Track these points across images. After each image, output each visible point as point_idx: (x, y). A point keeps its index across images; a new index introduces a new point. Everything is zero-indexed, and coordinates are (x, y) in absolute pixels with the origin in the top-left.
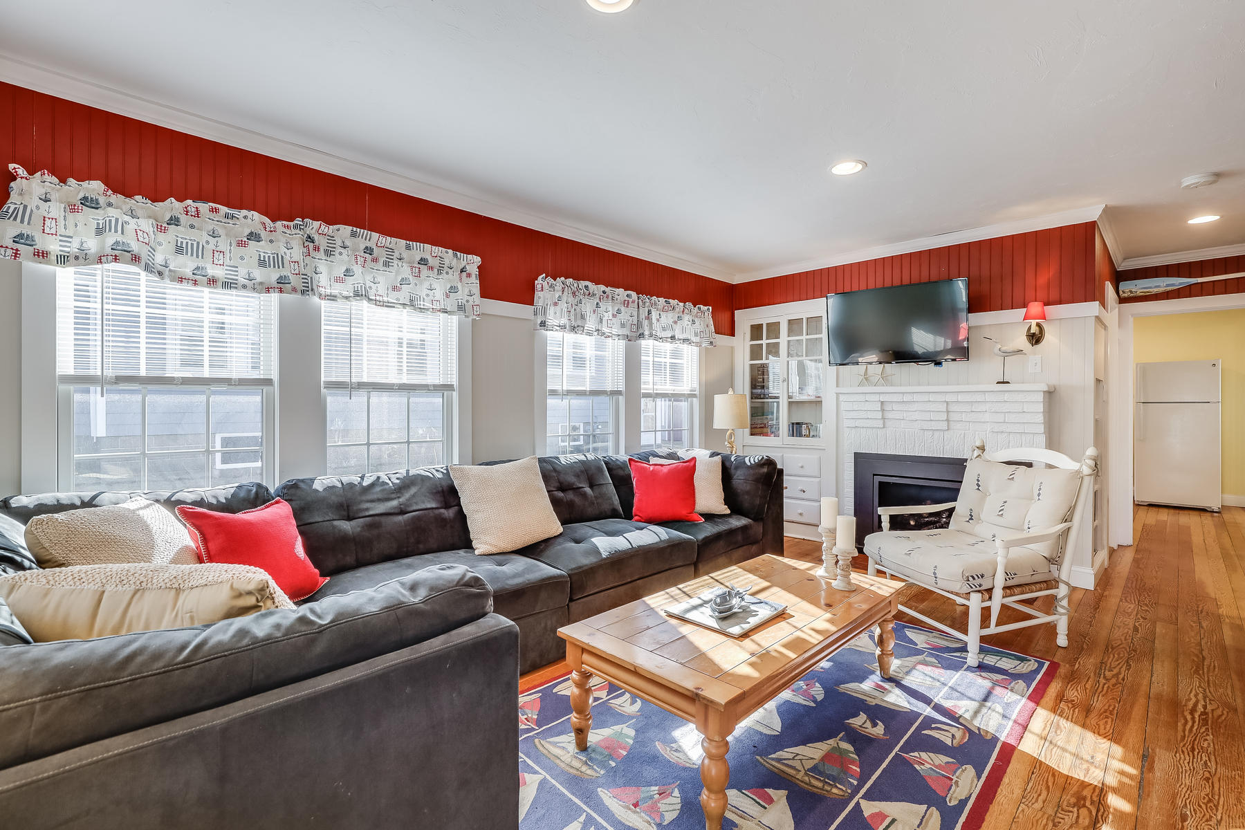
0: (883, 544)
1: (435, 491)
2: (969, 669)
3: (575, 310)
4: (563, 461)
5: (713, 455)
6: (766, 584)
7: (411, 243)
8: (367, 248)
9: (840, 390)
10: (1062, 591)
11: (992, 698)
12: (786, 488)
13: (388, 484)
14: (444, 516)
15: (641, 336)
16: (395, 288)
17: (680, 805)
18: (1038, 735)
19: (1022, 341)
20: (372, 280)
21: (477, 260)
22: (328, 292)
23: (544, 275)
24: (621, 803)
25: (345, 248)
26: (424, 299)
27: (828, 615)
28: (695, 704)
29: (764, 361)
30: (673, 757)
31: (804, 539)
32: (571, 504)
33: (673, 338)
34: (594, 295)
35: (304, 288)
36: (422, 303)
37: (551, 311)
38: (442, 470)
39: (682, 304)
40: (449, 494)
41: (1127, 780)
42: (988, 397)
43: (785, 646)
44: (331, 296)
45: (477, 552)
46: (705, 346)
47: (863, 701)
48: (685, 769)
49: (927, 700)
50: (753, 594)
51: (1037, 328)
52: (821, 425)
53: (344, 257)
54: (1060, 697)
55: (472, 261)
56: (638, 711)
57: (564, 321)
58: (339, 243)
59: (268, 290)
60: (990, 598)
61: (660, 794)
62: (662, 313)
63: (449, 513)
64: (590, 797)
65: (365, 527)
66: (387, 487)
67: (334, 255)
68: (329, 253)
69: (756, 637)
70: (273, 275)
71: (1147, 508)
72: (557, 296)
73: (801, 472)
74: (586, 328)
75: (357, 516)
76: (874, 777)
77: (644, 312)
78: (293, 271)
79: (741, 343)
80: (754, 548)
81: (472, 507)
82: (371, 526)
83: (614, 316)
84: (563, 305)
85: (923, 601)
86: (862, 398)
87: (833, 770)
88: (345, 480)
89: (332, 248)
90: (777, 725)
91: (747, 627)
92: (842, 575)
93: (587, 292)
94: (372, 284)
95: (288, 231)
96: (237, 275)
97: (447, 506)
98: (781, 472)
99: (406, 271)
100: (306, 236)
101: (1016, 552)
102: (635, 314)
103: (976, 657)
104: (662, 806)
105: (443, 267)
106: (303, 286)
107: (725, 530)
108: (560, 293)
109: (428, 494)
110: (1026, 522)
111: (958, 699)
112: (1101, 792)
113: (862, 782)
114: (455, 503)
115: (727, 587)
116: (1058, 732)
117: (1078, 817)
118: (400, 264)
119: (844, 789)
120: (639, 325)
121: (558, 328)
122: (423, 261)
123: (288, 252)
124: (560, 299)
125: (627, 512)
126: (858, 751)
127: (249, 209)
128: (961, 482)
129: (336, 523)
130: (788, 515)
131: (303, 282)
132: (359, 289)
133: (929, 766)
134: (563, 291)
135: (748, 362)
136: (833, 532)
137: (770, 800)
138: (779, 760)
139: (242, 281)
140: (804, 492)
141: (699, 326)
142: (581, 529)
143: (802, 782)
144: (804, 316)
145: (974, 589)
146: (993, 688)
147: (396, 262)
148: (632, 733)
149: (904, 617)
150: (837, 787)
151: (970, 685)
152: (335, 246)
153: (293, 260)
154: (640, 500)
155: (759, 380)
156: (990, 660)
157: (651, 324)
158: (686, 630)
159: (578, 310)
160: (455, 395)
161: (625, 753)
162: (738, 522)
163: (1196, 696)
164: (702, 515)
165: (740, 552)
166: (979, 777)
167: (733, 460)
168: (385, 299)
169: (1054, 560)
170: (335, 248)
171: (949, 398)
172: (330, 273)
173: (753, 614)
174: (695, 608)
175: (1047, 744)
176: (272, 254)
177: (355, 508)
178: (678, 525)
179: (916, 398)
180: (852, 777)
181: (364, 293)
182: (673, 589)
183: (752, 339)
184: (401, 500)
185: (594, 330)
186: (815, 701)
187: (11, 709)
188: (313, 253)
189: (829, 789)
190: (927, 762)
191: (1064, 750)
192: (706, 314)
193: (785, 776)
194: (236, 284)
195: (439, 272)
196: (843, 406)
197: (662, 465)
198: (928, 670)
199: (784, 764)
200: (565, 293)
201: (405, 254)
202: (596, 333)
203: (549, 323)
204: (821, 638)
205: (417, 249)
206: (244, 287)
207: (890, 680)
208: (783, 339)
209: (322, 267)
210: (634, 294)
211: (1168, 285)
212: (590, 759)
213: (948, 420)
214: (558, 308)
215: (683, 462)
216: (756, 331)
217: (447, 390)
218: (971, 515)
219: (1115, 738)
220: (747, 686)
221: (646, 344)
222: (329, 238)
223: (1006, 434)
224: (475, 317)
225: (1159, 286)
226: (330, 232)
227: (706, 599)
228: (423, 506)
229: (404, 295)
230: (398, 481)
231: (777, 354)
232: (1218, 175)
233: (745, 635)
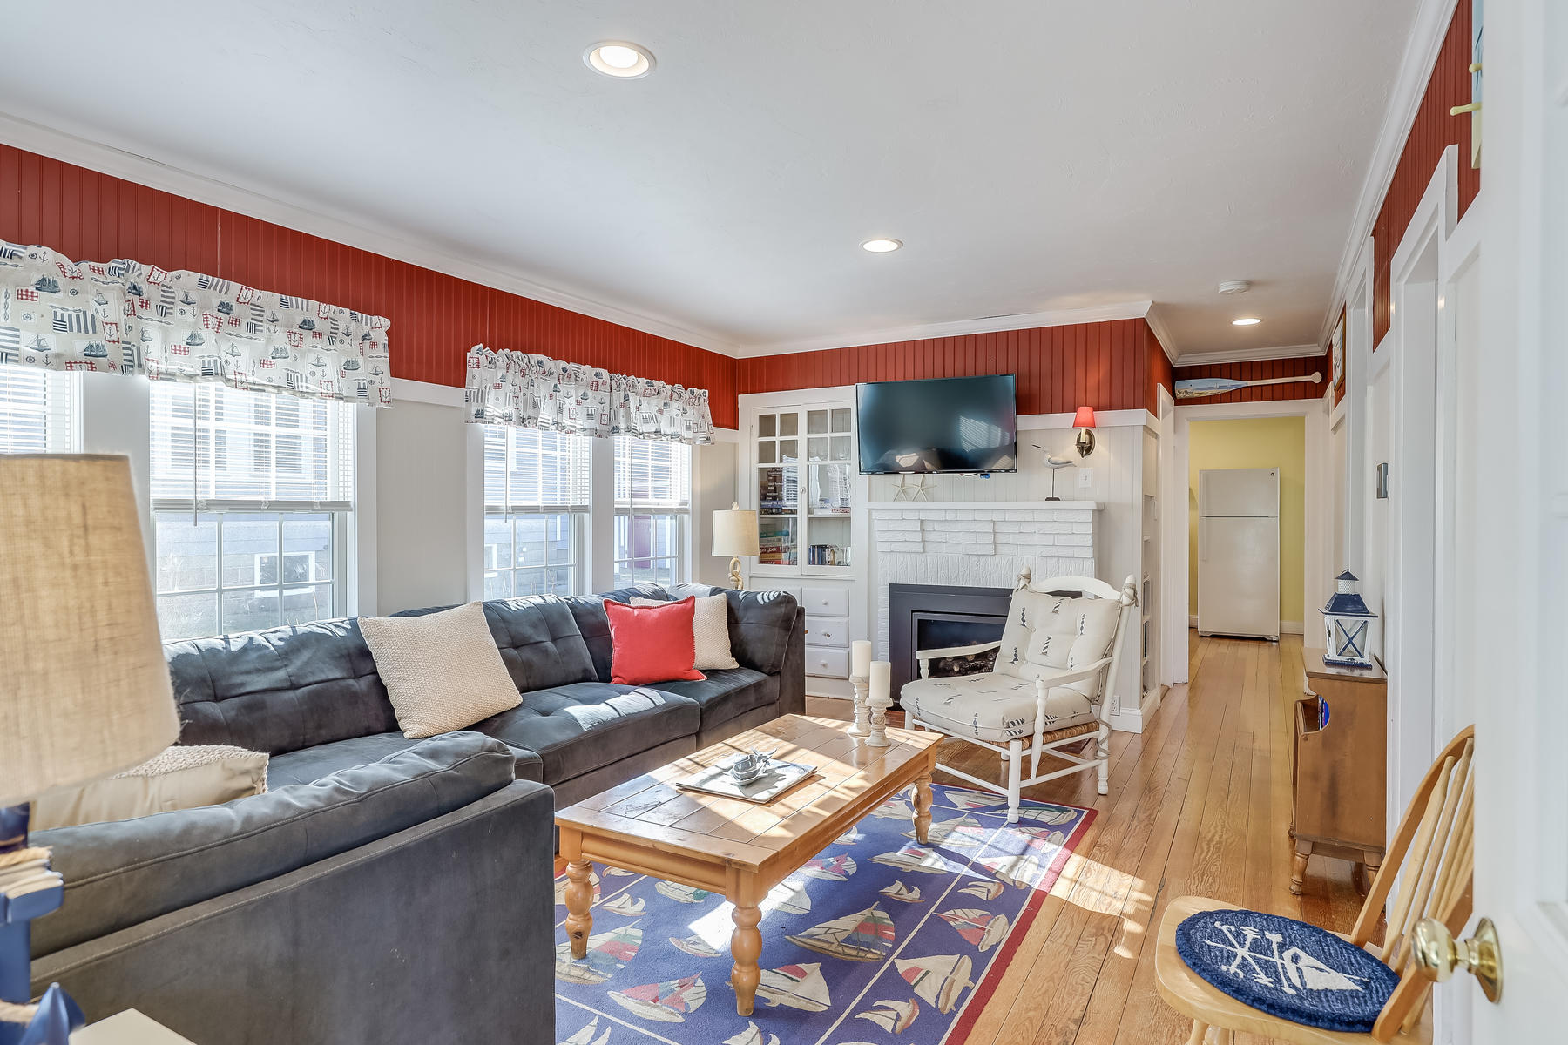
0: (922, 694)
1: (337, 655)
2: (1010, 825)
3: (525, 395)
4: (513, 606)
5: (714, 592)
6: (791, 746)
7: (288, 297)
8: (222, 304)
9: (874, 505)
10: (1103, 732)
11: (1030, 851)
12: (807, 632)
13: (267, 648)
14: (353, 689)
15: (615, 430)
16: (264, 363)
17: (705, 993)
18: (1069, 879)
19: (1072, 451)
20: (230, 351)
21: (386, 323)
22: (162, 368)
23: (481, 345)
24: (637, 1001)
25: (189, 304)
26: (307, 378)
27: (862, 773)
28: (724, 873)
29: (777, 465)
30: (692, 950)
31: (828, 698)
32: (528, 666)
33: (658, 433)
34: (551, 374)
35: (126, 363)
36: (304, 384)
37: (491, 395)
38: (343, 625)
39: (669, 387)
40: (358, 657)
41: (1142, 907)
42: (1038, 516)
43: (818, 806)
44: (166, 374)
45: (407, 735)
46: (700, 445)
47: (899, 870)
48: (707, 959)
49: (964, 860)
50: (777, 759)
51: (1087, 436)
52: (849, 549)
53: (188, 317)
54: (1094, 843)
55: (378, 325)
56: (643, 910)
57: (510, 409)
58: (180, 296)
59: (70, 365)
60: (1031, 746)
61: (681, 987)
62: (642, 399)
63: (362, 685)
64: (600, 1001)
65: (242, 710)
66: (267, 652)
67: (171, 314)
68: (163, 311)
69: (787, 800)
70: (77, 344)
71: (1209, 639)
72: (500, 375)
73: (824, 610)
74: (539, 419)
75: (229, 694)
76: (909, 939)
77: (618, 398)
78: (108, 337)
79: (746, 440)
80: (770, 710)
81: (396, 674)
82: (250, 708)
83: (578, 403)
84: (508, 388)
85: (966, 759)
86: (898, 515)
87: (867, 937)
88: (202, 644)
89: (167, 303)
90: (806, 904)
91: (775, 791)
92: (876, 730)
93: (542, 370)
94: (229, 357)
95: (101, 278)
96: (18, 343)
97: (357, 676)
98: (801, 612)
99: (281, 339)
100: (128, 285)
101: (1057, 693)
102: (607, 400)
103: (1016, 811)
104: (685, 997)
105: (336, 334)
106: (125, 360)
107: (736, 689)
108: (504, 372)
109: (327, 660)
110: (1070, 658)
111: (996, 856)
112: (1119, 921)
113: (897, 944)
114: (368, 670)
115: (747, 753)
116: (1088, 875)
117: (1095, 944)
118: (272, 328)
119: (879, 952)
120: (612, 415)
121: (501, 420)
122: (307, 325)
123: (100, 308)
124: (503, 378)
125: (603, 674)
126: (892, 917)
127: (40, 244)
128: (1007, 617)
129: (198, 706)
130: (808, 669)
131: (125, 354)
132: (212, 365)
133: (963, 921)
134: (508, 368)
135: (756, 465)
136: (866, 680)
137: (803, 974)
138: (810, 937)
139: (27, 351)
140: (828, 636)
141: (692, 416)
142: (549, 697)
143: (835, 953)
144: (828, 408)
145: (1015, 736)
146: (1031, 841)
147: (266, 325)
148: (640, 933)
149: (944, 779)
150: (871, 952)
151: (1011, 840)
152: (173, 300)
153: (107, 320)
154: (620, 656)
155: (771, 488)
156: (1031, 814)
157: (628, 414)
158: (705, 801)
159: (529, 395)
160: (352, 517)
161: (634, 954)
162: (748, 678)
163: (1215, 828)
164: (703, 671)
165: (753, 715)
166: (1010, 923)
167: (741, 597)
168: (250, 379)
169: (1095, 700)
170: (173, 303)
171: (996, 516)
172: (165, 340)
173: (781, 778)
174: (713, 777)
175: (1077, 885)
176: (75, 311)
177: (224, 683)
178: (673, 685)
179: (960, 516)
180: (887, 941)
181: (219, 371)
182: (683, 760)
183: (761, 435)
184: (289, 669)
185: (551, 422)
186: (847, 875)
187: (99, 880)
188: (139, 311)
189: (863, 955)
190: (962, 918)
191: (1092, 889)
192: (702, 400)
193: (819, 950)
194: (17, 355)
195: (331, 341)
196: (876, 526)
197: (650, 608)
198: (970, 831)
199: (815, 939)
200: (511, 371)
201: (280, 314)
202: (553, 427)
203: (489, 412)
204: (856, 795)
205: (297, 307)
206: (31, 360)
207: (928, 845)
208: (802, 436)
209: (153, 331)
210: (605, 373)
211: (1221, 387)
212: (593, 965)
213: (994, 543)
214: (501, 392)
215: (679, 603)
216: (767, 423)
217: (337, 510)
218: (1016, 655)
219: (1136, 873)
220: (780, 847)
221: (622, 442)
222: (165, 289)
223: (1056, 559)
224: (383, 406)
225: (1212, 388)
226: (167, 282)
227: (726, 767)
228: (323, 677)
229: (278, 373)
230: (282, 643)
231: (794, 455)
232: (1249, 284)
233: (773, 800)
